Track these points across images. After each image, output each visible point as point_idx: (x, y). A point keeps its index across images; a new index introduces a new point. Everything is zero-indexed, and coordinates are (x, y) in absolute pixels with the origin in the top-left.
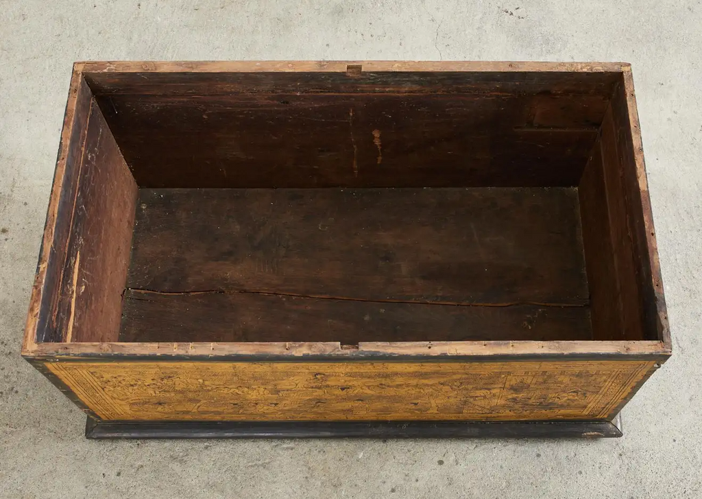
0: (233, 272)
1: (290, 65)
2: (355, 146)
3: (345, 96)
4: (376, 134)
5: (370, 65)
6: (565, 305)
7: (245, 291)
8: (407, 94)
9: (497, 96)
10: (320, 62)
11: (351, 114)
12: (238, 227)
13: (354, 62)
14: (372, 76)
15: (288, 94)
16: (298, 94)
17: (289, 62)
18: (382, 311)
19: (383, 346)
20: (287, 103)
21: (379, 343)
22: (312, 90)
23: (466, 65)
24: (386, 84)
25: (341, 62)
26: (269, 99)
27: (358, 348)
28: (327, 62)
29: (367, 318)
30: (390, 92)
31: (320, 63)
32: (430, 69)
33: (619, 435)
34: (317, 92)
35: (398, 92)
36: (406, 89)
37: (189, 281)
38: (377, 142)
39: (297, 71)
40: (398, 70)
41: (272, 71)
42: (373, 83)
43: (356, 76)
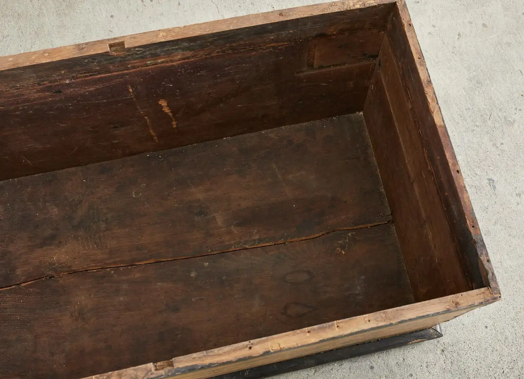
0: (59, 255)
1: (46, 55)
2: (146, 118)
3: (118, 75)
4: (163, 103)
5: (133, 39)
6: (370, 225)
7: (75, 272)
8: (181, 61)
9: (273, 47)
10: (79, 45)
11: (131, 90)
12: (56, 210)
13: (115, 39)
14: (138, 51)
15: (57, 83)
16: (67, 82)
17: (45, 52)
18: (206, 264)
19: (200, 358)
20: (60, 92)
21: (194, 355)
22: (80, 75)
23: (235, 21)
24: (155, 56)
25: (101, 42)
26: (38, 91)
27: (171, 365)
28: (87, 44)
29: (193, 275)
30: (163, 62)
31: (79, 47)
32: (198, 33)
33: (440, 335)
34: (87, 76)
35: (172, 61)
36: (179, 57)
37: (18, 273)
38: (167, 110)
39: (54, 60)
40: (163, 40)
41: (28, 64)
42: (142, 57)
43: (122, 54)
